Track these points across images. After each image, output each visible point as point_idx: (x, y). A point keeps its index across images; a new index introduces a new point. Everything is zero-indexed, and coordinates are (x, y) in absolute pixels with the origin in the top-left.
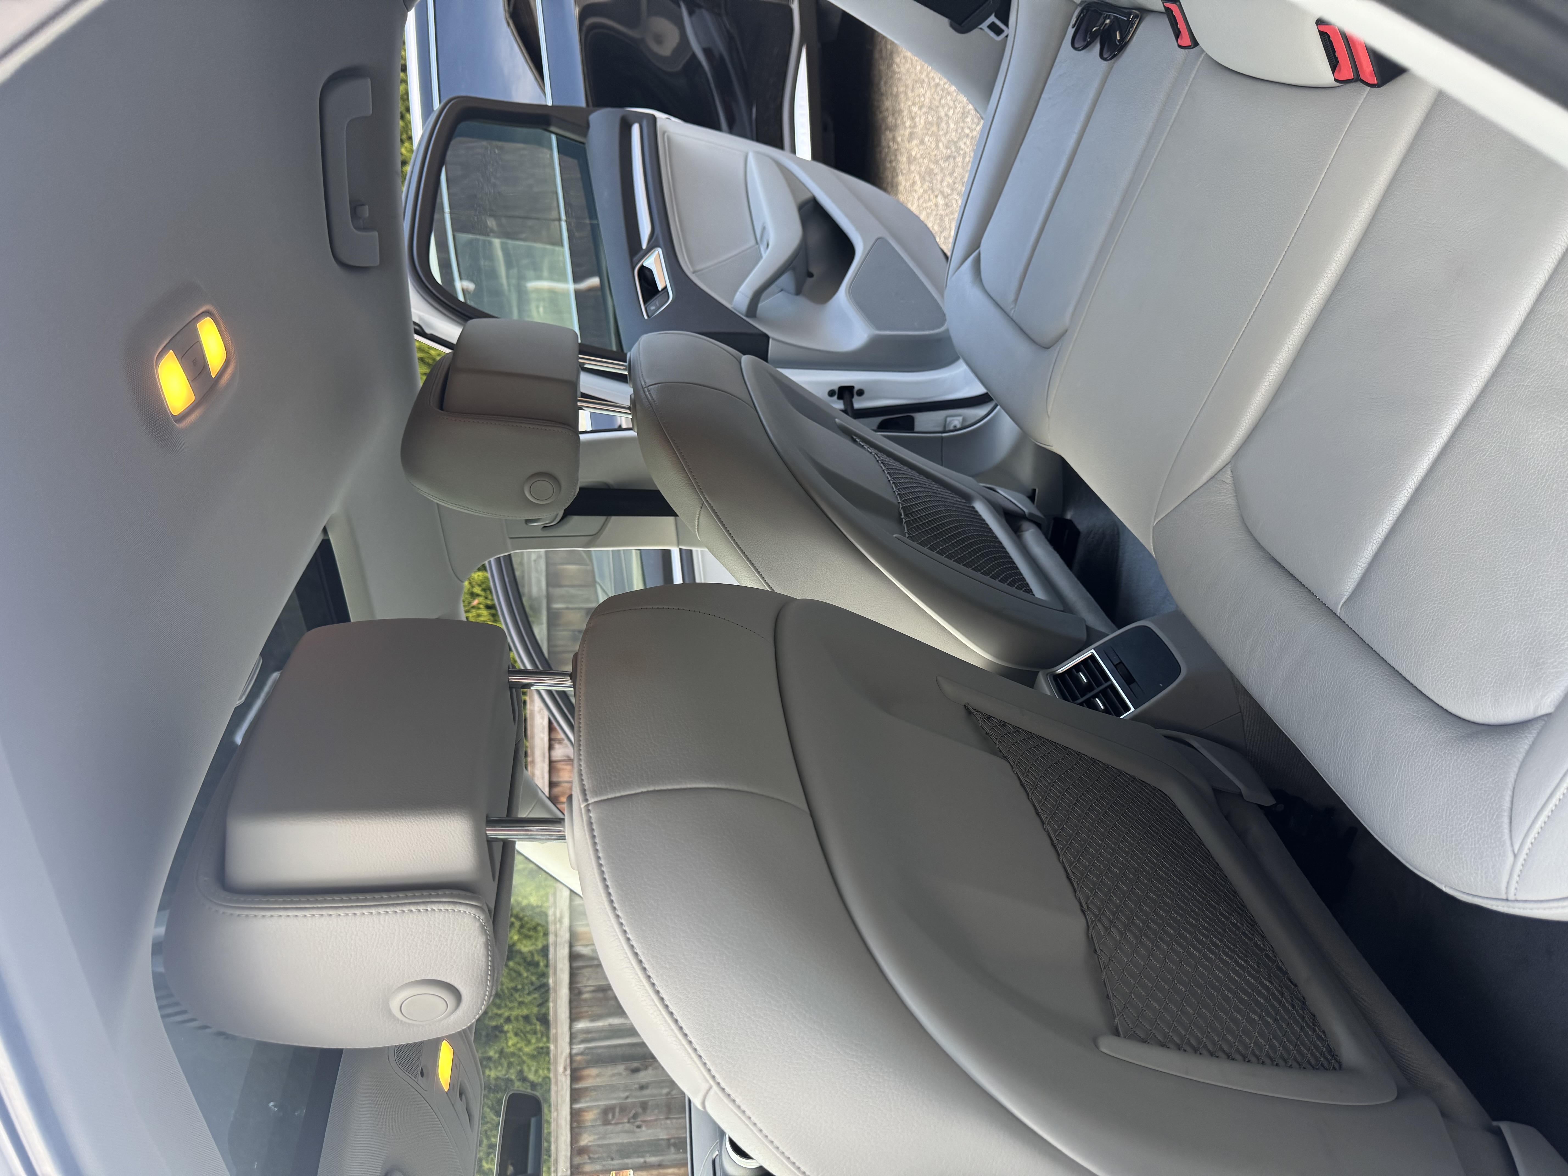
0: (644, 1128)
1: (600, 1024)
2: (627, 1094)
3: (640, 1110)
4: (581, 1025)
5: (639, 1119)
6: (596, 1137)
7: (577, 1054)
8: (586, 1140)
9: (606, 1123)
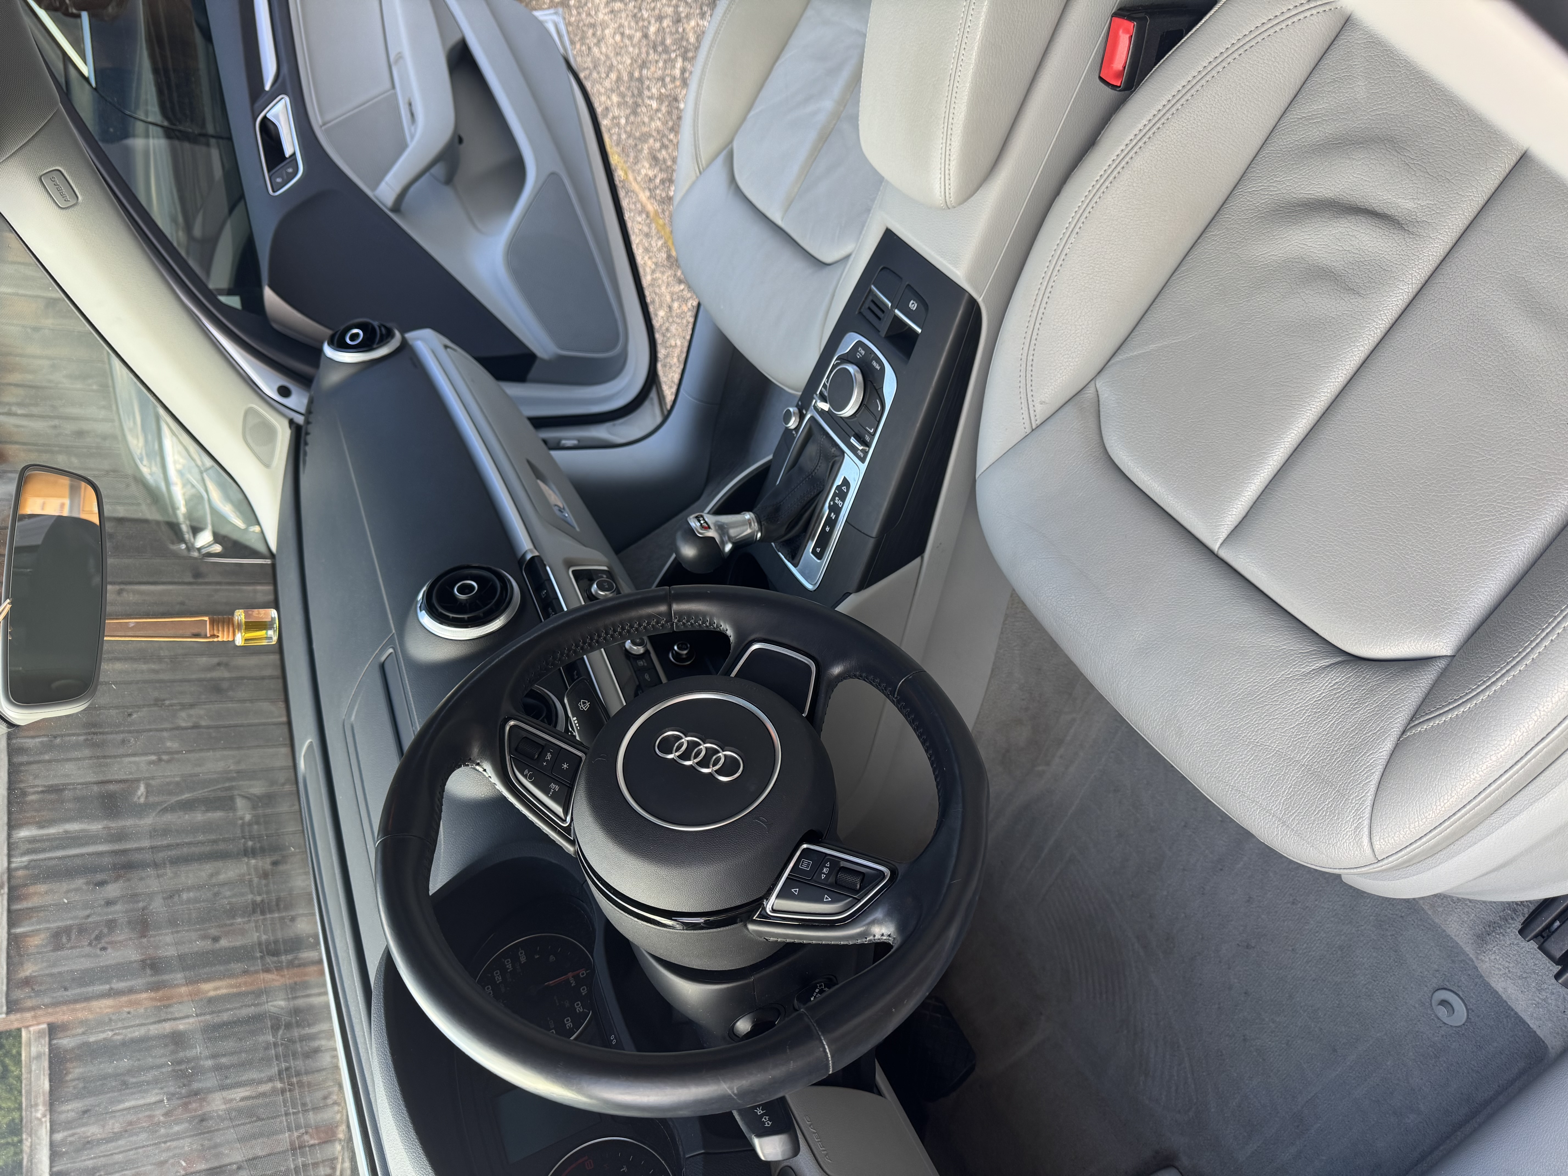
0: (109, 950)
1: (52, 831)
2: (88, 912)
3: (105, 931)
4: (24, 833)
5: (103, 941)
6: (45, 964)
7: (17, 869)
8: (29, 969)
9: (58, 947)
